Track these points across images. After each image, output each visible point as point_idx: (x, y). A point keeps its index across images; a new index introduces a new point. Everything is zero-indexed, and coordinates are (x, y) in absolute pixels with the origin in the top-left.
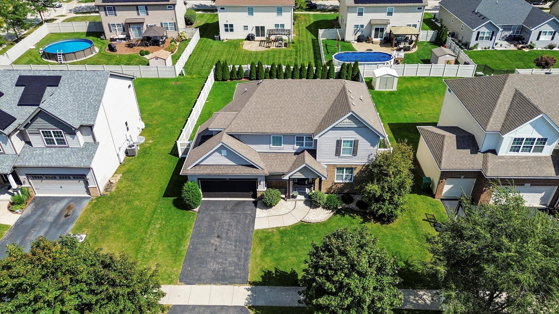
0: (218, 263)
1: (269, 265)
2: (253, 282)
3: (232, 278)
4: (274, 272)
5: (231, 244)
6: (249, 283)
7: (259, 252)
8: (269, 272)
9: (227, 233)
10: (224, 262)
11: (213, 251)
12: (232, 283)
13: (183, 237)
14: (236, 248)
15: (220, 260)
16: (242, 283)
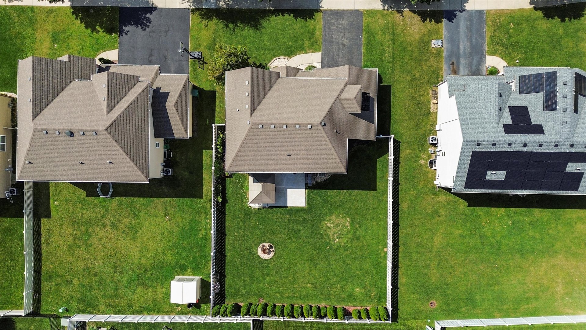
0: (341, 24)
1: (310, 23)
2: (319, 12)
3: (332, 14)
4: (307, 18)
5: (335, 39)
6: (321, 11)
7: (317, 33)
8: (310, 18)
9: (339, 48)
10: (338, 25)
11: (346, 33)
12: (332, 11)
13: (367, 45)
14: (332, 36)
15: (340, 26)
16: (325, 11)
